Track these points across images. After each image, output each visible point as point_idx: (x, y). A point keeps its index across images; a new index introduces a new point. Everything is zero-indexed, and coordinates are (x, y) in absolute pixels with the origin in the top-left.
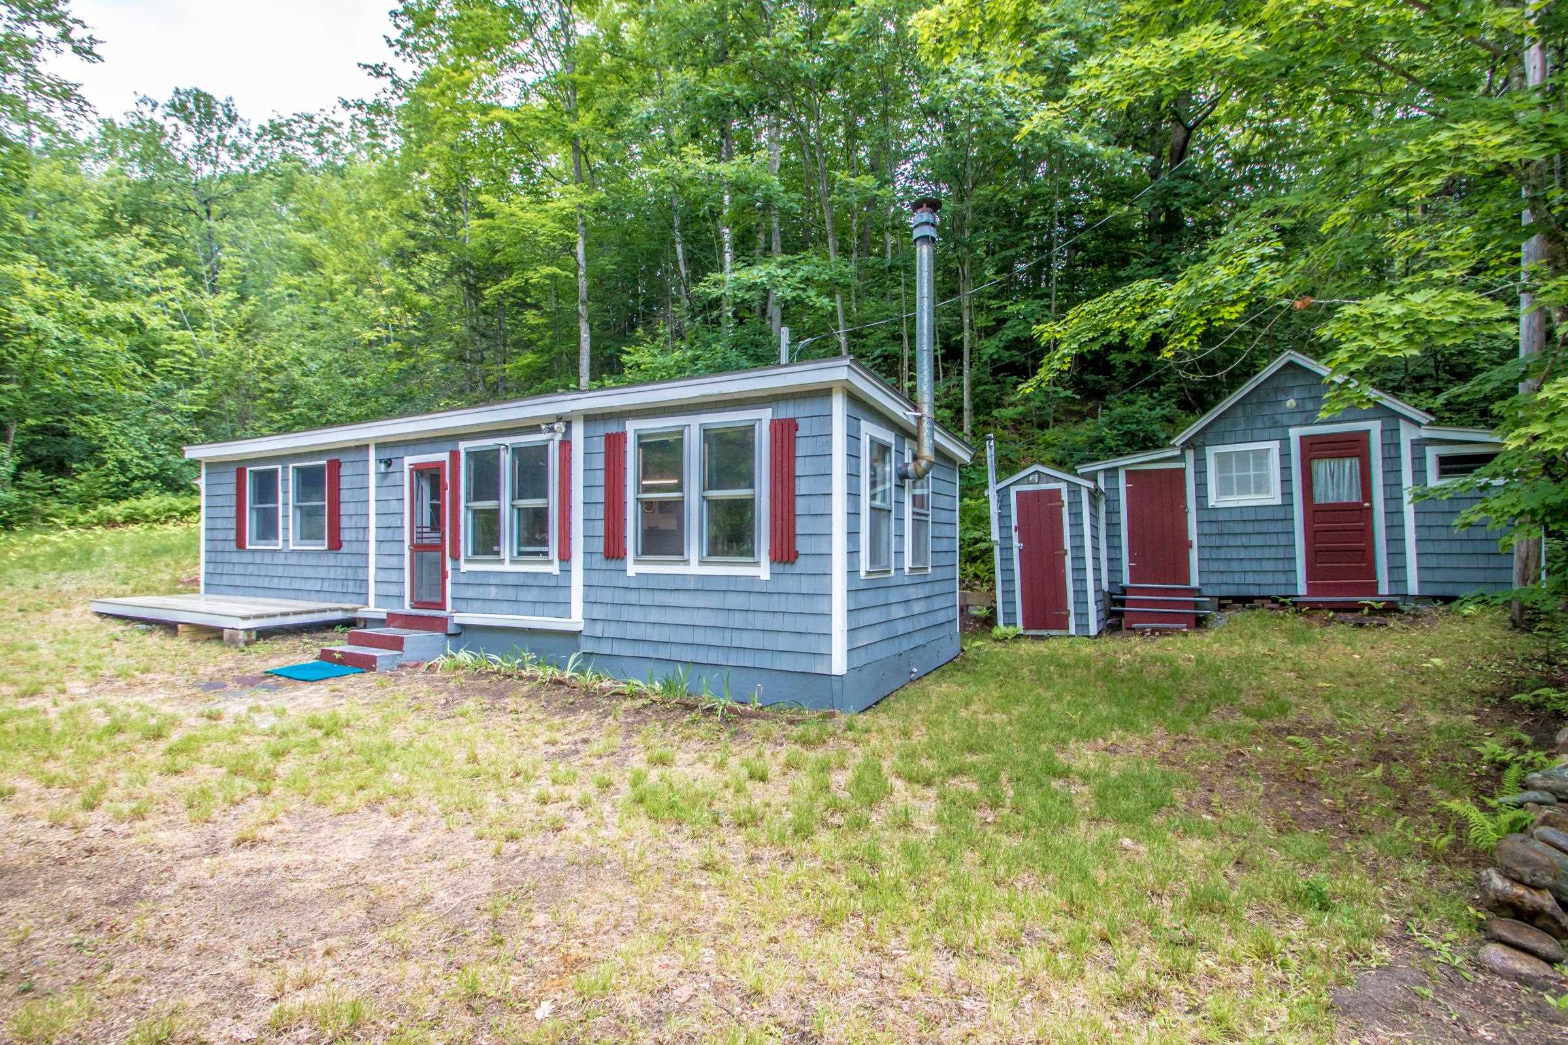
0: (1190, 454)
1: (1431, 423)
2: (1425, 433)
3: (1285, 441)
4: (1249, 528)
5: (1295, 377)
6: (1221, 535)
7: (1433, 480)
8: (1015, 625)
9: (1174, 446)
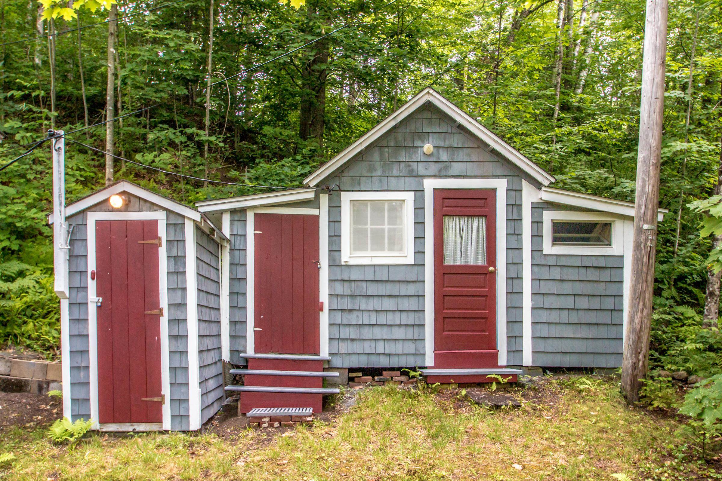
0: (324, 199)
1: (552, 185)
2: (546, 195)
3: (420, 192)
4: (382, 290)
5: (430, 121)
6: (353, 296)
7: (549, 248)
8: (87, 417)
9: (307, 187)
